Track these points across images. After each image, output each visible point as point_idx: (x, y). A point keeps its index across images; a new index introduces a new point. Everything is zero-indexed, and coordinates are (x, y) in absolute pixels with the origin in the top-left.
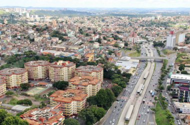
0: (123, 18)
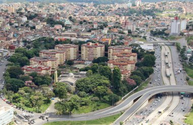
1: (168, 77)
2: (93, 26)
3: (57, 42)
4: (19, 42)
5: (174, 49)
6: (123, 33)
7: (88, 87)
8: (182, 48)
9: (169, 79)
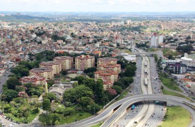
0: (91, 23)
1: (146, 85)
2: (89, 41)
3: (57, 55)
4: (25, 55)
5: (153, 59)
6: (112, 46)
7: (73, 98)
8: (159, 59)
9: (147, 88)
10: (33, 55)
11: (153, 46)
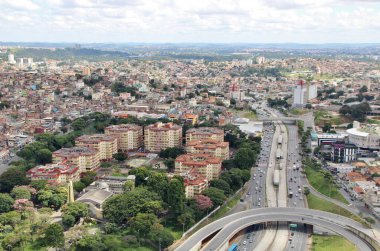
1: (276, 186)
2: (179, 94)
3: (115, 122)
4: (55, 120)
5: (294, 130)
6: (222, 104)
7: (121, 214)
8: (305, 130)
9: (277, 191)
10: (69, 121)
11: (298, 106)
